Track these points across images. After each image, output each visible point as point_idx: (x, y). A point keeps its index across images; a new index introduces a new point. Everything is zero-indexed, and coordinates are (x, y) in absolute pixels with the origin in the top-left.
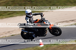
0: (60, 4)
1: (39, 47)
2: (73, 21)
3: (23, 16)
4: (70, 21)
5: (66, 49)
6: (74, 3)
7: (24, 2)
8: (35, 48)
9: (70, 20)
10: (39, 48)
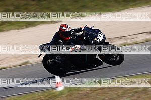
0: (95, 6)
1: (55, 91)
2: (121, 38)
3: (22, 29)
4: (116, 40)
5: (108, 95)
6: (123, 3)
7: (24, 3)
8: (46, 94)
9: (116, 38)
10: (56, 94)
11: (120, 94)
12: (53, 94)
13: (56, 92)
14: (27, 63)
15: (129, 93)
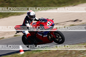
11: (56, 56)
12: (18, 56)
13: (20, 55)
14: (3, 38)
15: (61, 55)
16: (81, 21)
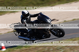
13: (2, 51)
16: (58, 20)
